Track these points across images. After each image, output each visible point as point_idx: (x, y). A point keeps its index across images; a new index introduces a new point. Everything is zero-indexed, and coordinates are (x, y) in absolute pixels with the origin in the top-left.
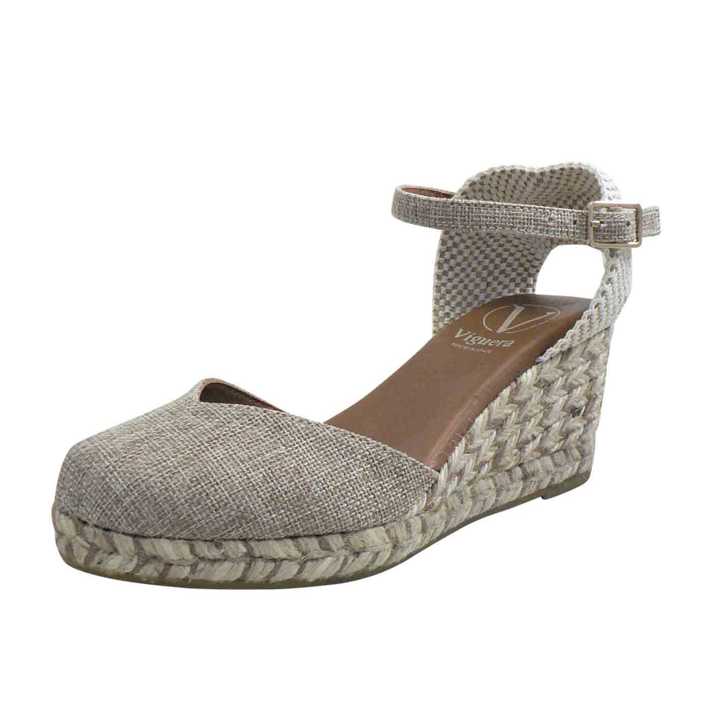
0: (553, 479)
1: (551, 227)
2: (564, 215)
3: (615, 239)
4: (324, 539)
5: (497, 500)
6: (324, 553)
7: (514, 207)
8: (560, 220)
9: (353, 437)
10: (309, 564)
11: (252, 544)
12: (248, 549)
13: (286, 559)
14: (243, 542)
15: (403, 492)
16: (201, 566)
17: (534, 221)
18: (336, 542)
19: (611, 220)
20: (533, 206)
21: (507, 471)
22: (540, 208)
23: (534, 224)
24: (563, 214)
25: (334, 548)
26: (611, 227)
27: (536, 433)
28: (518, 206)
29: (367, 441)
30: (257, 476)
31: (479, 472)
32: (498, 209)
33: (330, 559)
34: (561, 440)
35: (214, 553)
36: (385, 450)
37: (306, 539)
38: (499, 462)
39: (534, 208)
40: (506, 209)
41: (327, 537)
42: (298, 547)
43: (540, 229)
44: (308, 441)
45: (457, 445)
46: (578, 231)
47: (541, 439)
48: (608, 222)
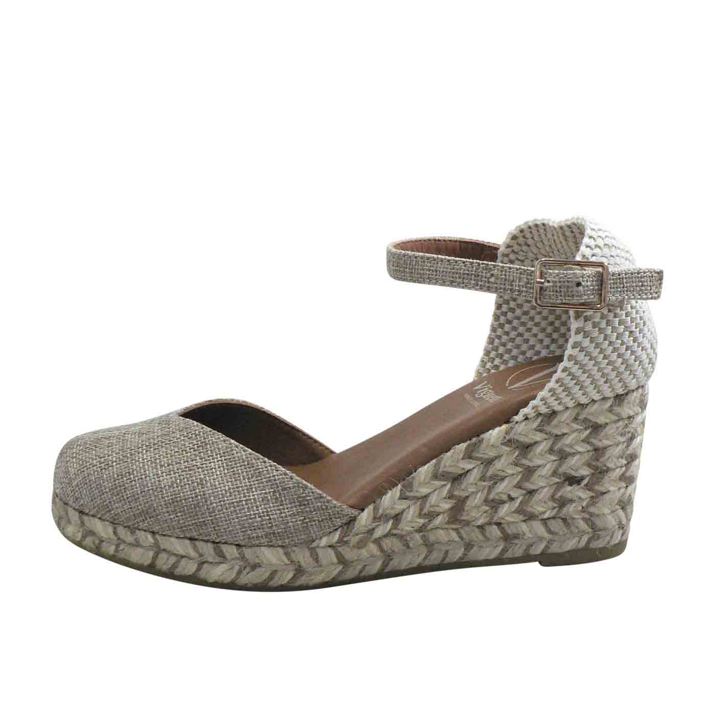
0: (547, 547)
1: (493, 284)
2: (510, 272)
3: (561, 300)
4: (219, 547)
5: (465, 555)
6: (218, 559)
7: (456, 262)
8: (503, 276)
9: (265, 462)
10: (205, 565)
11: (158, 537)
12: (155, 541)
13: (185, 557)
14: (152, 534)
15: (305, 521)
16: (122, 547)
17: (475, 276)
18: (231, 551)
19: (557, 279)
20: (475, 261)
21: (478, 527)
22: (483, 264)
23: (474, 280)
24: (508, 270)
25: (228, 557)
26: (556, 286)
27: (513, 495)
28: (461, 261)
29: (276, 468)
30: (166, 480)
31: (429, 521)
32: (441, 262)
33: (224, 565)
34: (554, 508)
35: (130, 538)
36: (292, 479)
37: (202, 543)
38: (461, 515)
39: (476, 262)
40: (448, 263)
41: (223, 545)
42: (195, 548)
43: (481, 285)
44: (223, 458)
45: (390, 490)
46: (524, 289)
47: (521, 502)
48: (553, 282)
